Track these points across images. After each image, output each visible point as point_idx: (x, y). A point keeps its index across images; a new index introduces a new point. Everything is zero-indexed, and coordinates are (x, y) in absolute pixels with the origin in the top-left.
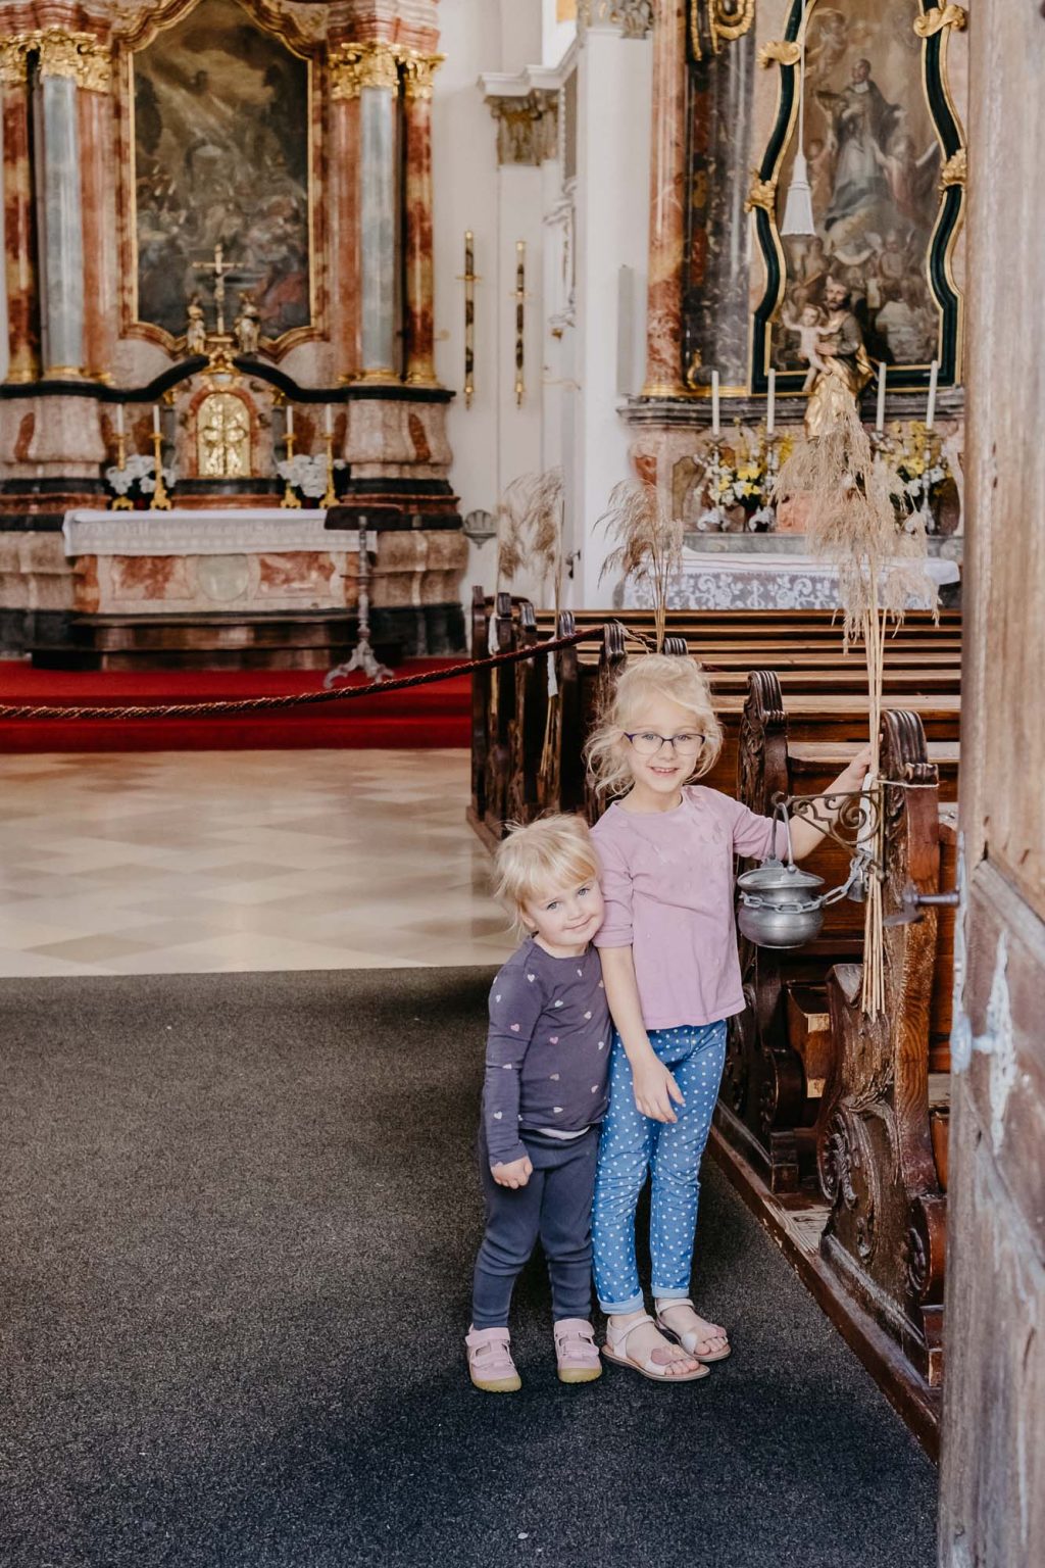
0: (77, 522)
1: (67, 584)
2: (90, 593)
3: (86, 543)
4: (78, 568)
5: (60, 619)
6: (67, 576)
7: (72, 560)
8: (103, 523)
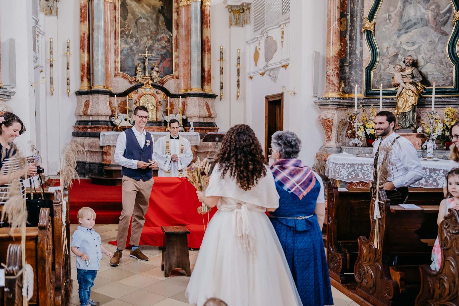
0: (104, 135)
1: (100, 155)
2: (108, 158)
3: (107, 142)
4: (104, 150)
5: (98, 166)
6: (100, 152)
7: (102, 147)
8: (113, 135)
